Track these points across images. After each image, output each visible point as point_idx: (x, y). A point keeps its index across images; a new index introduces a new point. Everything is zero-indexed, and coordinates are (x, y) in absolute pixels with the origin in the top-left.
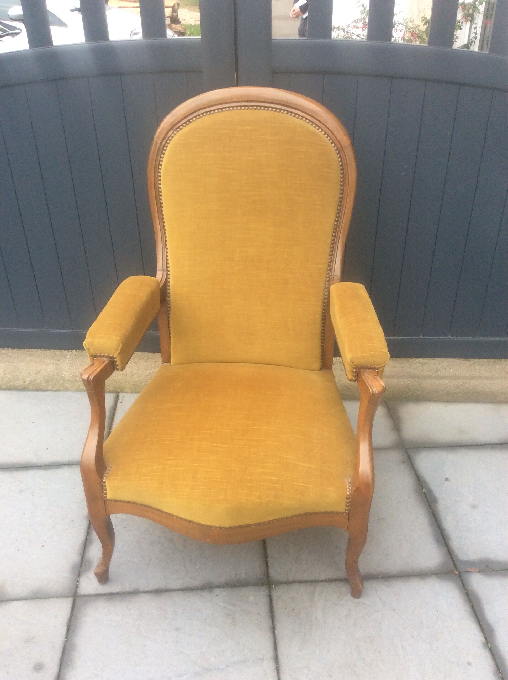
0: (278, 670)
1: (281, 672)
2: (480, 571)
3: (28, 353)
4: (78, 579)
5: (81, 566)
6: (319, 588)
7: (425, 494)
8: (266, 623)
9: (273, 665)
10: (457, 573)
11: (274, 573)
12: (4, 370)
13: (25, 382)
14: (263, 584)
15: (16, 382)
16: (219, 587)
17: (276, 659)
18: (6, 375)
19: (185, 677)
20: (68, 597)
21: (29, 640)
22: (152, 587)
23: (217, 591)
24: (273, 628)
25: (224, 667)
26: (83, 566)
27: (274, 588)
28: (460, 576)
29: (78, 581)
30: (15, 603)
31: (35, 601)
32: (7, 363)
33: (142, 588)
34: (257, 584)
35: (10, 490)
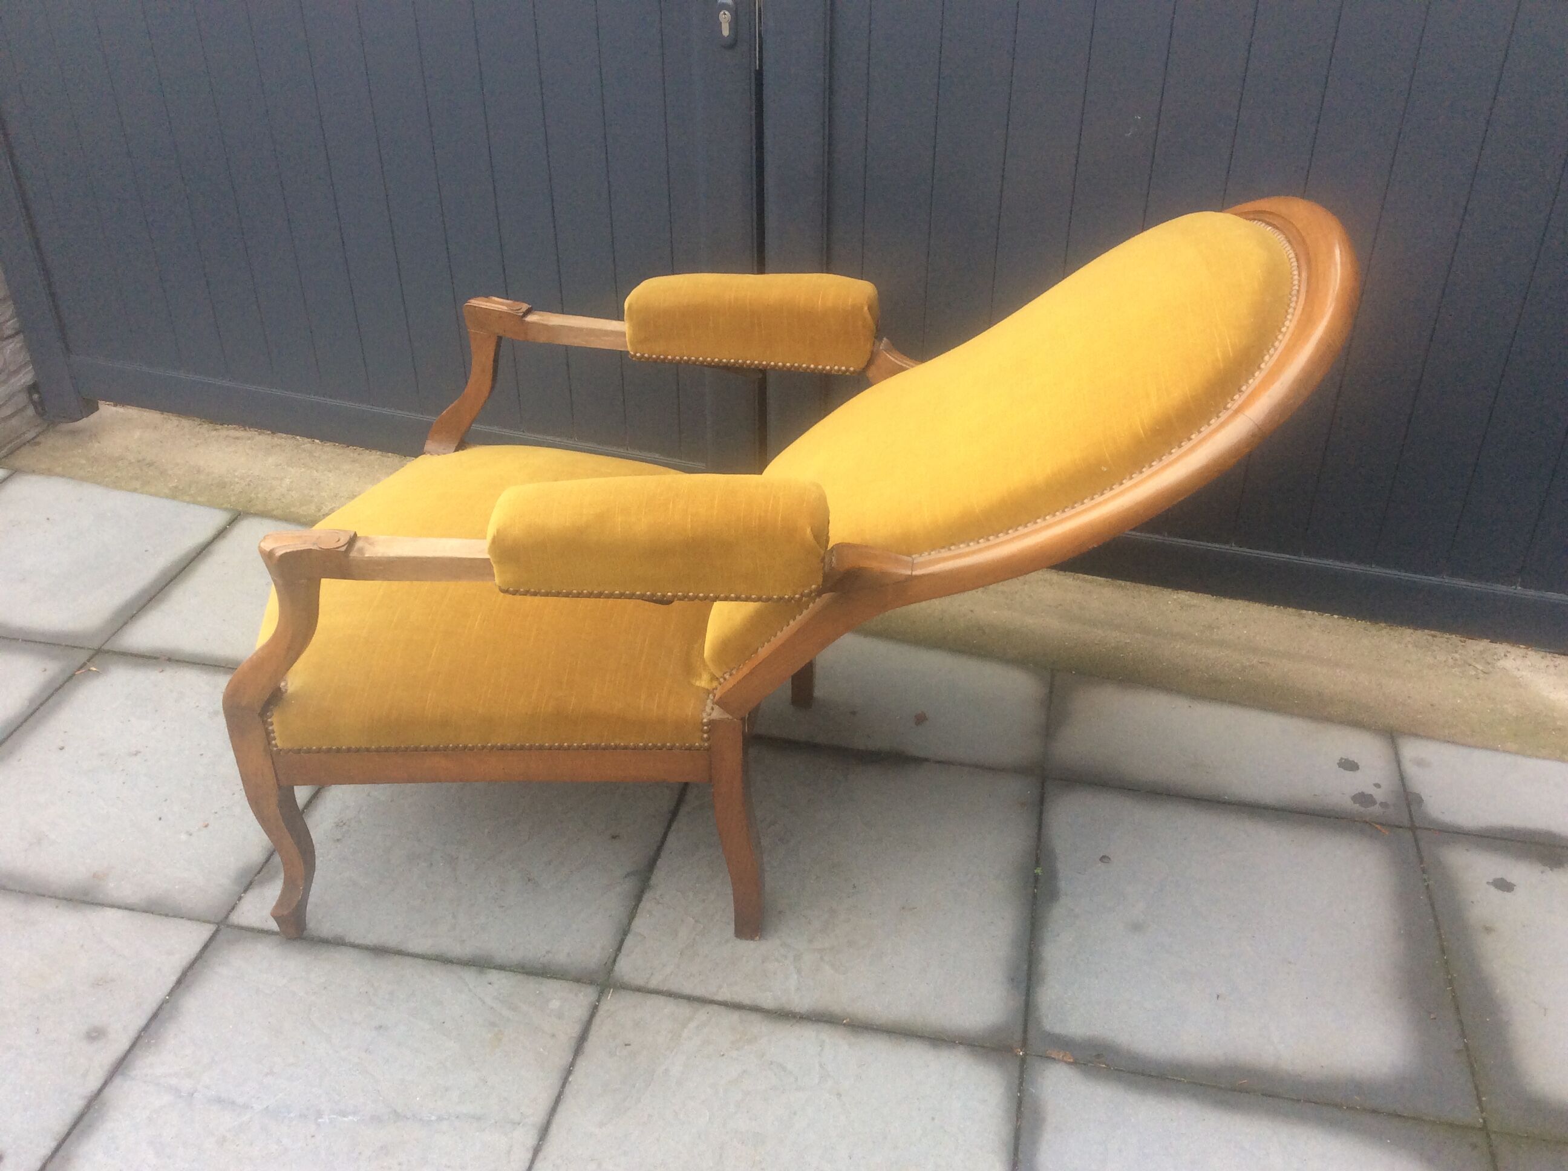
0: (537, 1151)
1: (541, 1155)
2: (1075, 1063)
3: (352, 455)
4: (242, 895)
5: (259, 872)
6: (703, 1014)
7: (1036, 878)
8: (560, 1057)
9: (531, 1141)
10: (1021, 1053)
11: (625, 968)
12: (291, 482)
13: (320, 510)
14: (592, 983)
15: (304, 508)
16: (501, 968)
17: (544, 1131)
18: (290, 492)
19: (350, 1118)
20: (209, 922)
21: (101, 983)
22: (371, 939)
23: (493, 975)
24: (569, 1071)
25: (433, 1118)
26: (262, 873)
27: (609, 997)
28: (1023, 1061)
29: (240, 898)
30: (110, 913)
31: (145, 915)
32: (303, 470)
33: (352, 938)
34: (579, 978)
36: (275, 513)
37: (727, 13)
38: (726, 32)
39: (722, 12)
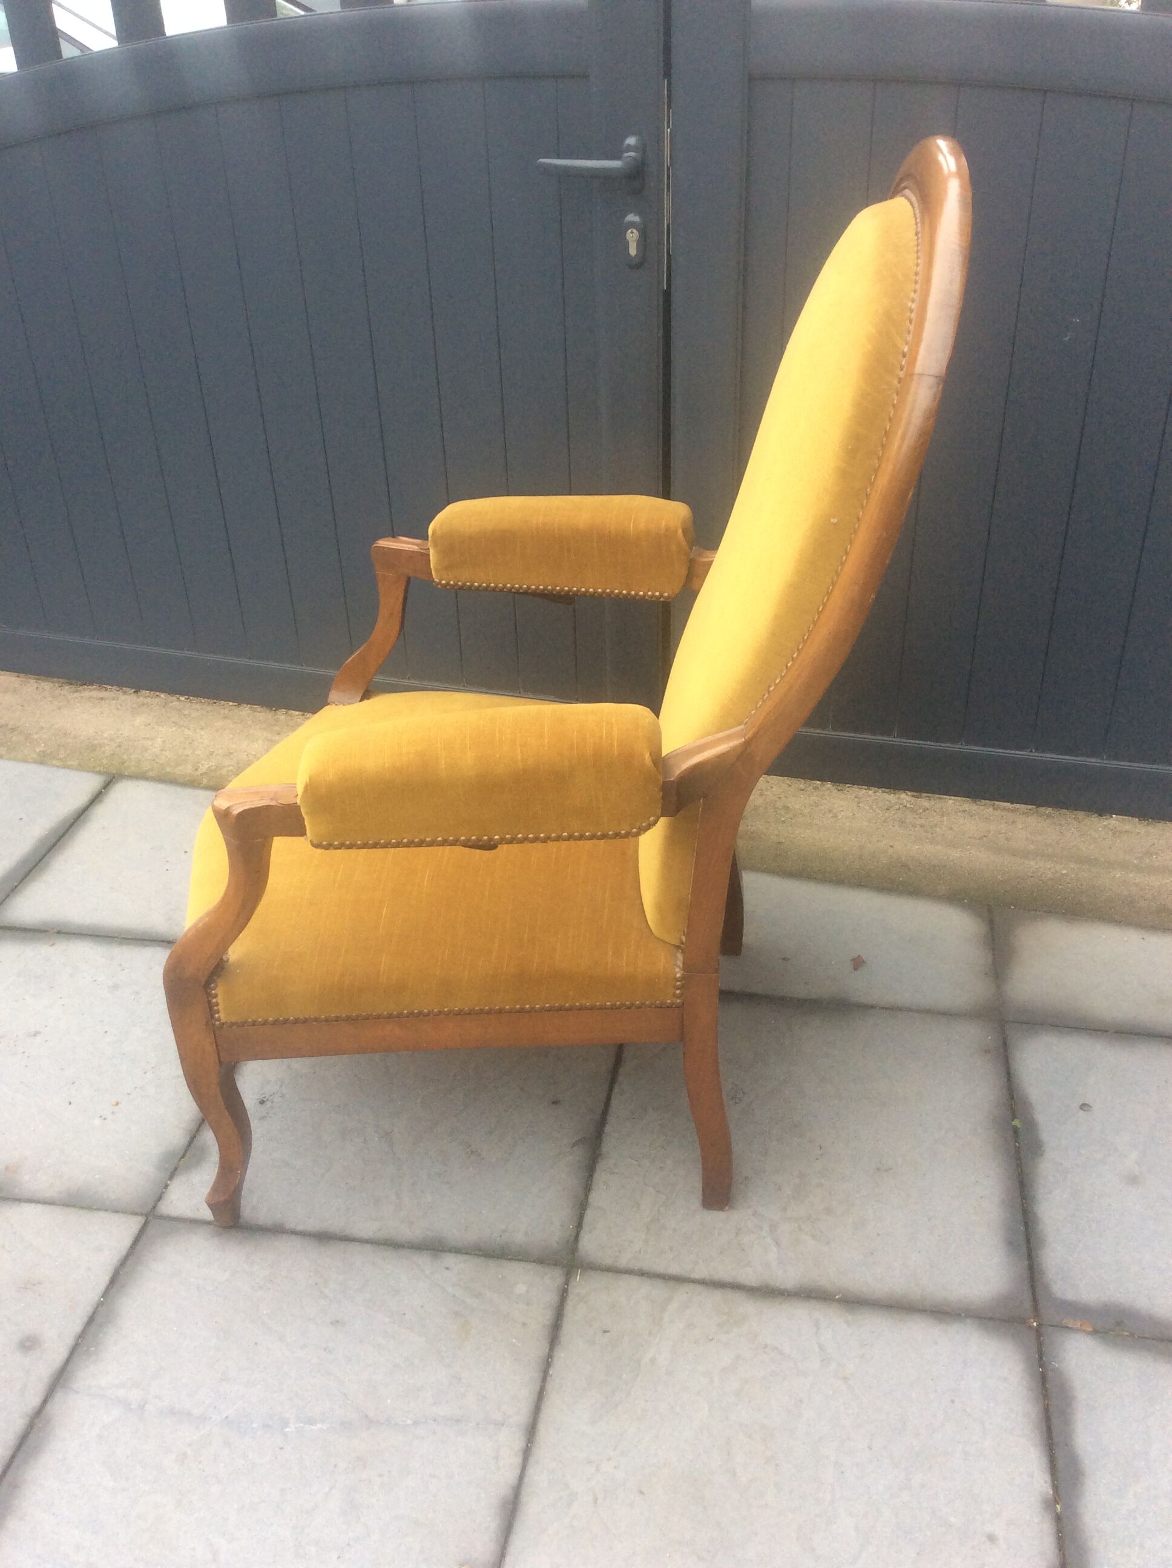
0: (527, 1453)
1: (532, 1460)
2: (1095, 1332)
3: (222, 711)
4: (169, 1182)
5: (183, 1157)
6: (683, 1294)
7: (1015, 1131)
8: (537, 1348)
9: (519, 1443)
10: (1035, 1324)
11: (590, 1245)
12: (163, 742)
13: (197, 770)
14: (556, 1264)
15: (181, 768)
16: (457, 1251)
17: (531, 1431)
18: (163, 752)
19: (319, 1426)
20: (136, 1214)
21: (29, 1286)
22: (312, 1224)
23: (450, 1260)
24: (547, 1363)
25: (409, 1422)
26: (186, 1157)
27: (578, 1278)
28: (1038, 1332)
29: (166, 1186)
30: (29, 1210)
31: (68, 1210)
32: (174, 728)
33: (291, 1224)
34: (543, 1259)
35: (95, 981)
36: (151, 774)
37: (634, 231)
38: (633, 251)
39: (630, 231)
